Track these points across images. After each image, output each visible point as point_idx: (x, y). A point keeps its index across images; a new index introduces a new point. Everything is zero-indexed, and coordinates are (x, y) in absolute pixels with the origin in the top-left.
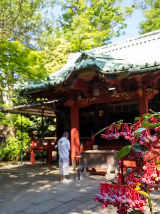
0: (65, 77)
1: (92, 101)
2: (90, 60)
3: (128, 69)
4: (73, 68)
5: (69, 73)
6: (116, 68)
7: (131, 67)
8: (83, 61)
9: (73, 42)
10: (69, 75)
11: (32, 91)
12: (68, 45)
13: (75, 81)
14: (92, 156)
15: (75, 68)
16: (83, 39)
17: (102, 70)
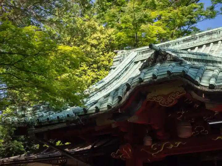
0: (120, 98)
1: (173, 148)
2: (173, 64)
4: (137, 80)
5: (127, 90)
8: (158, 65)
9: (120, 29)
10: (128, 93)
11: (47, 125)
12: (110, 33)
13: (139, 107)
15: (141, 80)
16: (142, 21)
17: (198, 85)
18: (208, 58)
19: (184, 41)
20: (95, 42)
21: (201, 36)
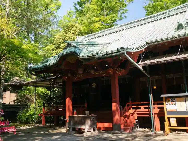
0: (56, 60)
1: (80, 77)
2: (73, 48)
3: (95, 55)
5: (58, 57)
6: (88, 54)
7: (98, 54)
8: (68, 48)
10: (58, 58)
13: (64, 63)
14: (76, 119)
15: (62, 54)
17: (79, 56)
18: (94, 43)
19: (101, 32)
20: (73, 32)
21: (107, 31)
